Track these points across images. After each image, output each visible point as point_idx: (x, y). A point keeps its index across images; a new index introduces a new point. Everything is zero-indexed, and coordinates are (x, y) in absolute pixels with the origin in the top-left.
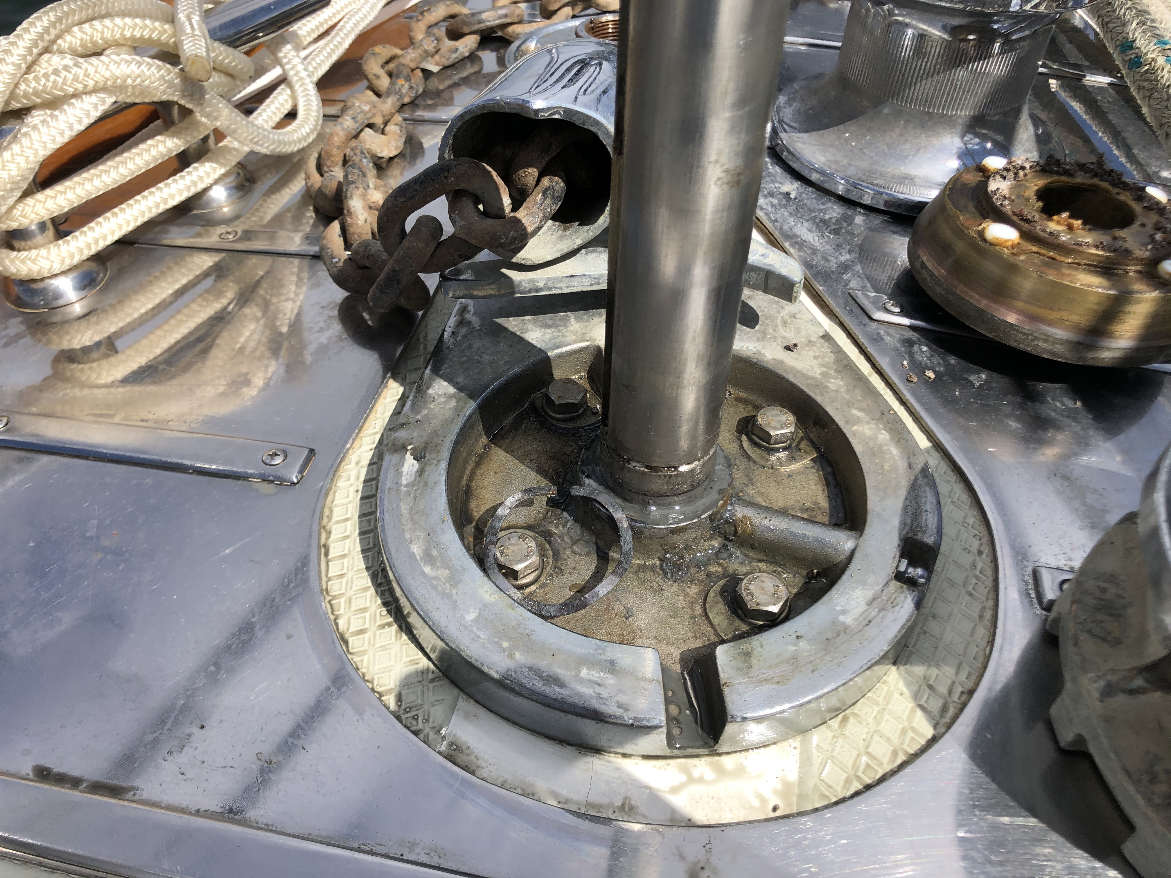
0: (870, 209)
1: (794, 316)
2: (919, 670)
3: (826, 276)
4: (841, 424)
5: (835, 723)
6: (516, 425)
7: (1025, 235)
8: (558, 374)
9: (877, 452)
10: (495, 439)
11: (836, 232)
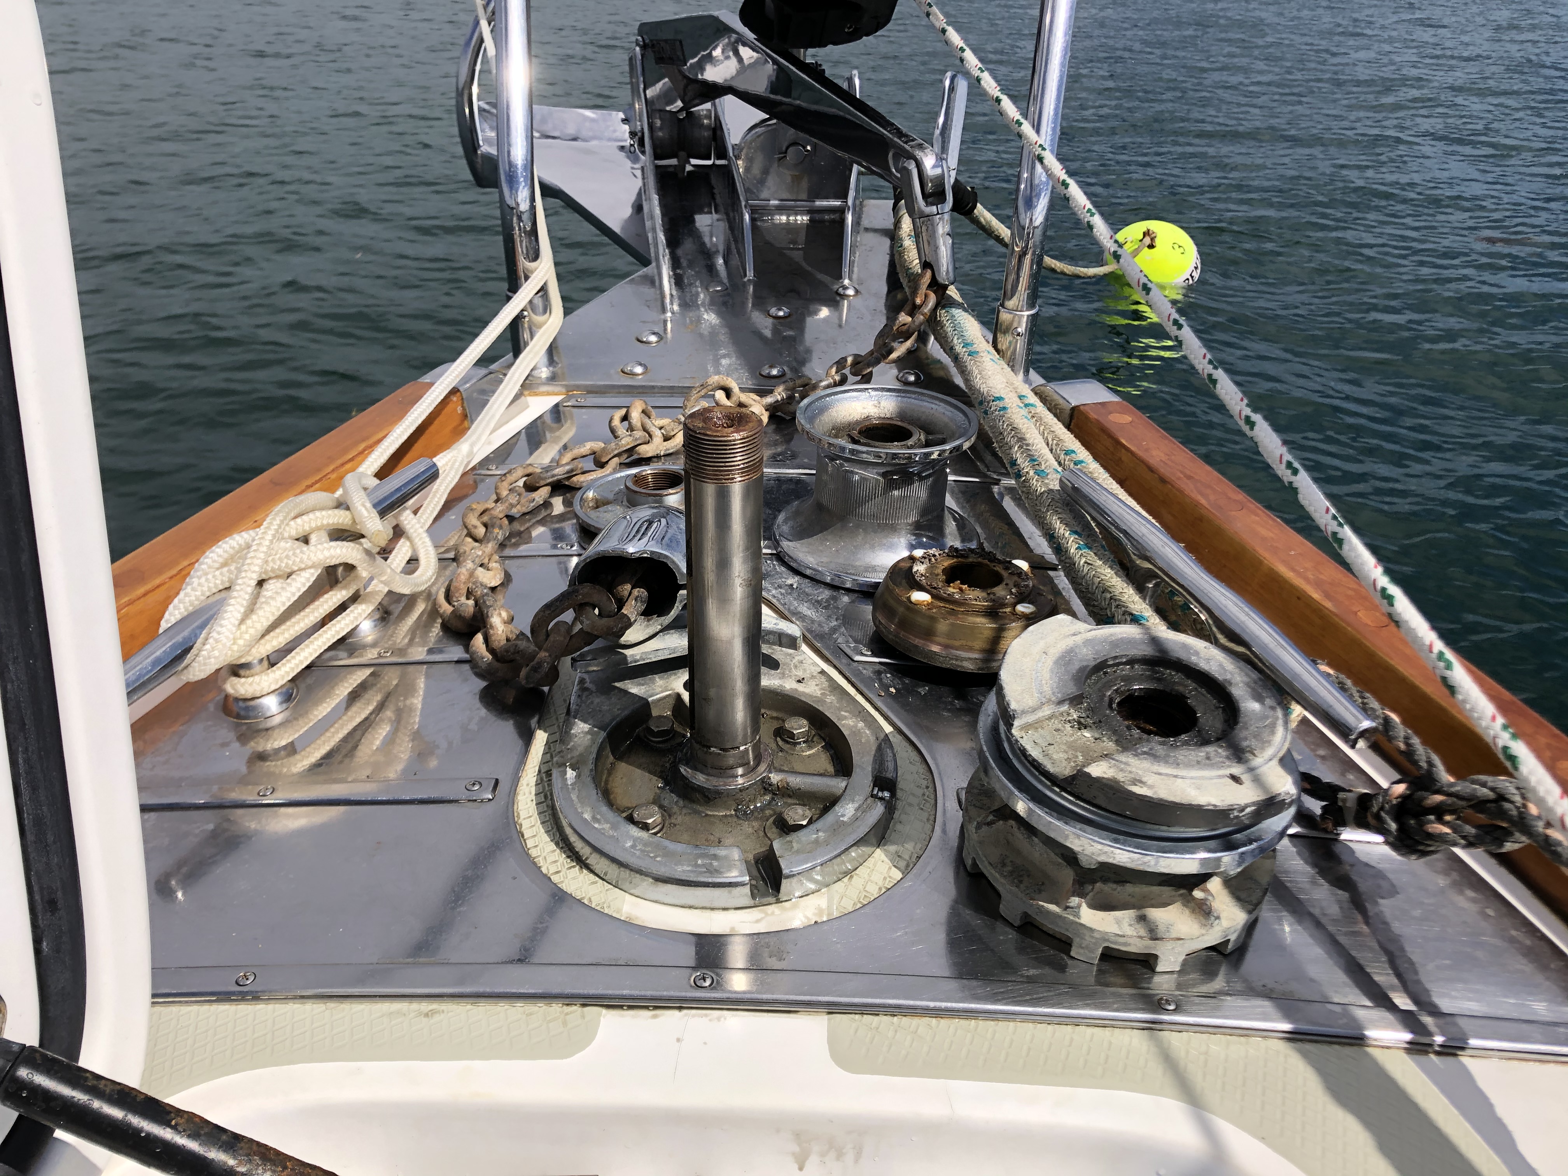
0: (848, 590)
1: (801, 662)
2: (892, 848)
3: (821, 637)
4: (835, 721)
5: (846, 880)
6: (630, 749)
7: (933, 596)
8: (655, 713)
9: (857, 733)
10: (620, 756)
11: (826, 608)
